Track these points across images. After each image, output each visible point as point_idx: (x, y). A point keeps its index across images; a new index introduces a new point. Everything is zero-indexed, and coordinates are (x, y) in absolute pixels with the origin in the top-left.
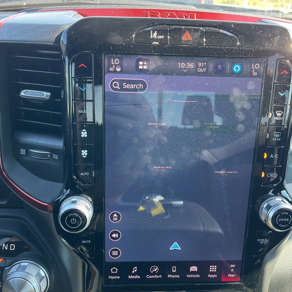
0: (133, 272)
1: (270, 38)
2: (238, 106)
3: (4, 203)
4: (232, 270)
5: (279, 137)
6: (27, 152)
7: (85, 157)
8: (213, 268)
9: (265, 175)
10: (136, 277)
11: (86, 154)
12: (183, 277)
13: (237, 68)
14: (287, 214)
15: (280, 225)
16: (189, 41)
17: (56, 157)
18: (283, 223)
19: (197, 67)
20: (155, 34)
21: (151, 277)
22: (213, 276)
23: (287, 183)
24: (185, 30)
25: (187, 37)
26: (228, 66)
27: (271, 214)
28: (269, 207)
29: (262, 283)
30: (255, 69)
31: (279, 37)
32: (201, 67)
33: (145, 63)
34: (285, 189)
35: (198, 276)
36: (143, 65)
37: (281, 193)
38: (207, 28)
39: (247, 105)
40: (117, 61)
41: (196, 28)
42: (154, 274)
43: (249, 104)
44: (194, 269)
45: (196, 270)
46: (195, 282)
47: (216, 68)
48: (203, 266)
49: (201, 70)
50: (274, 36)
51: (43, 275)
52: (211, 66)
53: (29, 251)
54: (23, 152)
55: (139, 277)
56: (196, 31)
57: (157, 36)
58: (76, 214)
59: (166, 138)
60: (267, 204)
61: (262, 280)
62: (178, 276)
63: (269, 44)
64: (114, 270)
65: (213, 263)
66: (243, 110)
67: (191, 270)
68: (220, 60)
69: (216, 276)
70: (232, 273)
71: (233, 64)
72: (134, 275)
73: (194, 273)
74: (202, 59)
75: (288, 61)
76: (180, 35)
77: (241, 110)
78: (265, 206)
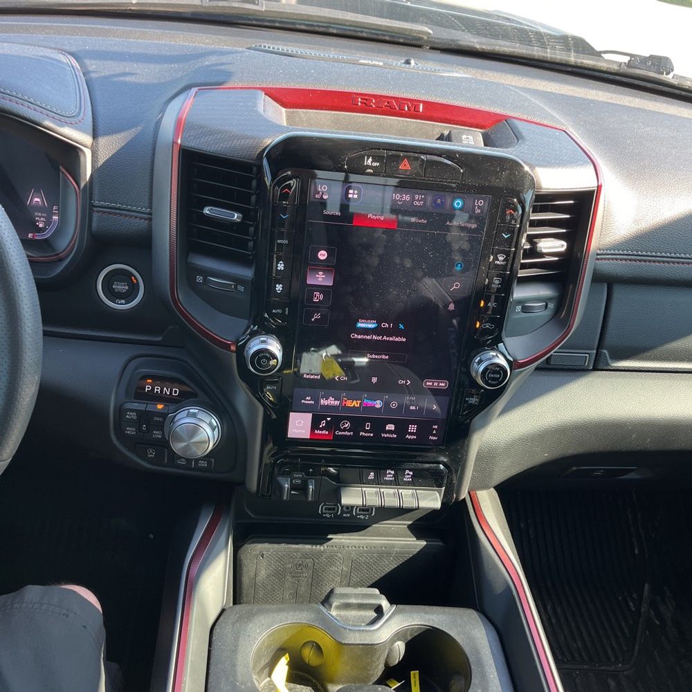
0: (321, 426)
1: (498, 172)
2: (456, 246)
3: (160, 339)
4: (434, 432)
5: (499, 284)
6: (205, 279)
7: (279, 292)
8: (413, 428)
9: (480, 325)
10: (324, 432)
11: (281, 289)
12: (377, 435)
13: (458, 204)
14: (498, 369)
15: (490, 381)
16: (407, 170)
17: (241, 288)
18: (493, 379)
19: (413, 199)
20: (370, 159)
21: (340, 433)
22: (413, 437)
23: (507, 337)
24: (405, 157)
25: (405, 165)
26: (449, 201)
27: (481, 369)
28: (480, 362)
29: (467, 450)
30: (478, 206)
31: (508, 172)
32: (418, 200)
33: (356, 192)
34: (503, 342)
35: (395, 436)
36: (354, 194)
37: (497, 347)
38: (428, 156)
39: (466, 246)
40: (325, 188)
41: (417, 155)
42: (345, 430)
43: (469, 245)
44: (391, 427)
45: (393, 429)
46: (391, 443)
47: (435, 202)
48: (402, 426)
49: (417, 203)
50: (503, 170)
51: (215, 424)
52: (429, 199)
53: (196, 397)
54: (200, 279)
55: (327, 433)
56: (417, 159)
57: (372, 162)
58: (267, 355)
59: (372, 277)
60: (479, 358)
61: (468, 446)
62: (372, 435)
63: (496, 179)
64: (300, 423)
65: (413, 422)
66: (462, 251)
67: (387, 428)
68: (440, 193)
69: (415, 437)
70: (434, 435)
71: (454, 198)
72: (321, 429)
73: (390, 432)
74: (419, 191)
75: (515, 200)
76: (398, 164)
77: (459, 251)
78: (476, 361)
